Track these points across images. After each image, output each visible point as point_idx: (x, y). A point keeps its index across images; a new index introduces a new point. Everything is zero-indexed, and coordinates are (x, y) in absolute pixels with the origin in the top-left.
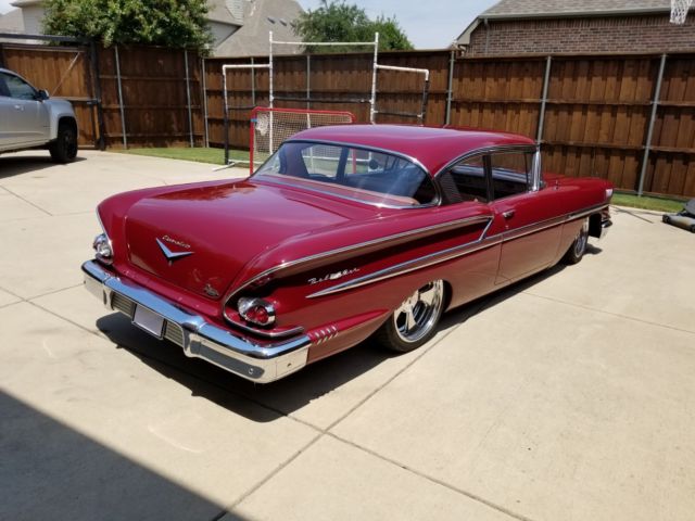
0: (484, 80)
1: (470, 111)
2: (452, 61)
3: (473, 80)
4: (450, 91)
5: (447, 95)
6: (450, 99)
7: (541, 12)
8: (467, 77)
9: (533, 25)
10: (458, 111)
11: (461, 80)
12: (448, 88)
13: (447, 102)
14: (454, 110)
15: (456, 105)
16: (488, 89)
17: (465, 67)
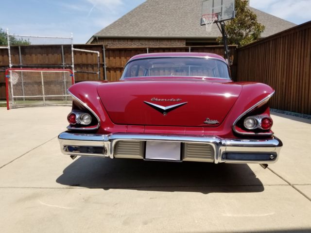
0: (120, 58)
1: (115, 72)
2: (104, 49)
3: (115, 58)
4: (105, 63)
5: (103, 65)
6: (105, 67)
7: (120, 35)
8: (112, 57)
9: (117, 41)
10: (110, 72)
11: (109, 58)
12: (103, 62)
13: (104, 68)
14: (108, 72)
15: (109, 69)
16: (122, 62)
17: (110, 52)
